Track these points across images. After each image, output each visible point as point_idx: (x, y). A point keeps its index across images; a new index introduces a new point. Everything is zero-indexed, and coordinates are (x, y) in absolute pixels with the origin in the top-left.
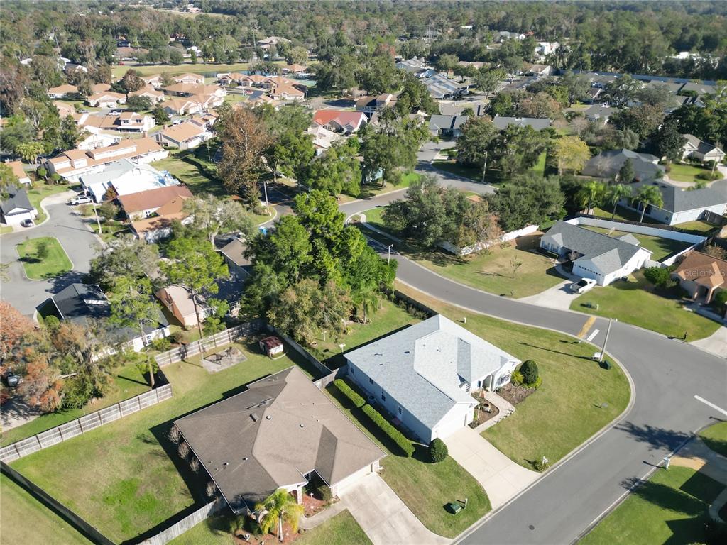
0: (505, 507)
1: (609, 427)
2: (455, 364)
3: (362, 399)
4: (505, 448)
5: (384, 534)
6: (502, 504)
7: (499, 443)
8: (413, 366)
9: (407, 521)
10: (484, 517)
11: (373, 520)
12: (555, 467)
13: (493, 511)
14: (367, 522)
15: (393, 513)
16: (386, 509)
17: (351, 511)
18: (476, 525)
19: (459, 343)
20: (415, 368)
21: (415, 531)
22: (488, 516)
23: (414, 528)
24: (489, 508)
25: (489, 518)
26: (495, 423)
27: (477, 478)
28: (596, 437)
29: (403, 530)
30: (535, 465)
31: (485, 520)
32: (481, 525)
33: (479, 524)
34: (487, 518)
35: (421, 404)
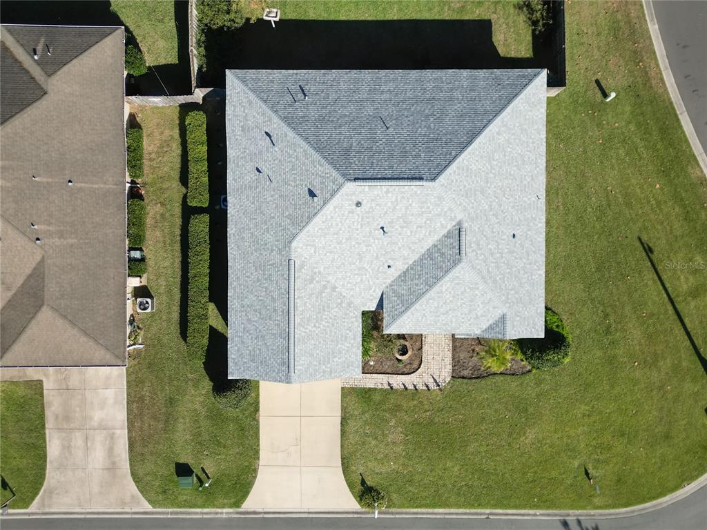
0: (261, 516)
1: (556, 515)
2: (394, 273)
3: (207, 196)
4: (353, 438)
5: (69, 447)
6: (261, 510)
7: (353, 425)
8: (295, 236)
9: (111, 451)
10: (219, 510)
11: (67, 418)
12: (392, 513)
13: (240, 510)
14: (57, 417)
15: (102, 427)
16: (97, 416)
17: (45, 386)
18: (198, 513)
19: (448, 235)
20: (294, 244)
21: (112, 468)
22: (226, 512)
23: (114, 463)
24: (237, 504)
25: (224, 516)
26: (387, 387)
27: (262, 454)
28: (513, 515)
29: (98, 456)
30: (367, 493)
31: (217, 513)
32: (205, 516)
33: (203, 513)
34: (222, 513)
35: (249, 320)
